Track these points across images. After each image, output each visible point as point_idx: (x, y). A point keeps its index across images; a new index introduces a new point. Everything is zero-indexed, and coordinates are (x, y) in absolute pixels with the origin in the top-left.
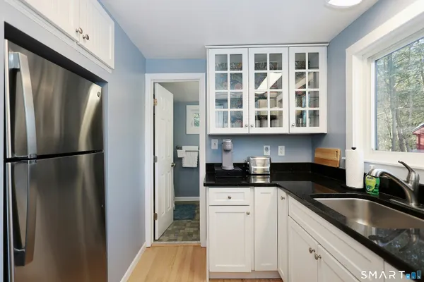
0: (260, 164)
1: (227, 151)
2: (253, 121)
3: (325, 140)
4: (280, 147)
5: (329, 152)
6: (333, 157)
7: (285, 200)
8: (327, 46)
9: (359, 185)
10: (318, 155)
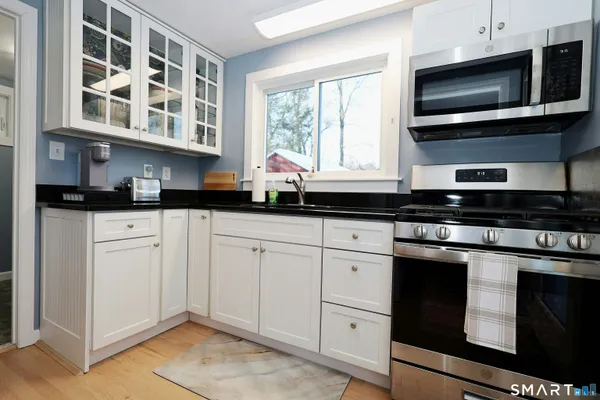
0: (147, 188)
1: (100, 161)
2: (145, 122)
3: (218, 162)
4: (165, 169)
5: (224, 176)
6: (230, 181)
7: (207, 220)
8: (224, 63)
9: (262, 199)
10: (208, 180)
